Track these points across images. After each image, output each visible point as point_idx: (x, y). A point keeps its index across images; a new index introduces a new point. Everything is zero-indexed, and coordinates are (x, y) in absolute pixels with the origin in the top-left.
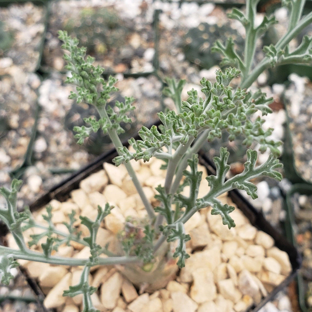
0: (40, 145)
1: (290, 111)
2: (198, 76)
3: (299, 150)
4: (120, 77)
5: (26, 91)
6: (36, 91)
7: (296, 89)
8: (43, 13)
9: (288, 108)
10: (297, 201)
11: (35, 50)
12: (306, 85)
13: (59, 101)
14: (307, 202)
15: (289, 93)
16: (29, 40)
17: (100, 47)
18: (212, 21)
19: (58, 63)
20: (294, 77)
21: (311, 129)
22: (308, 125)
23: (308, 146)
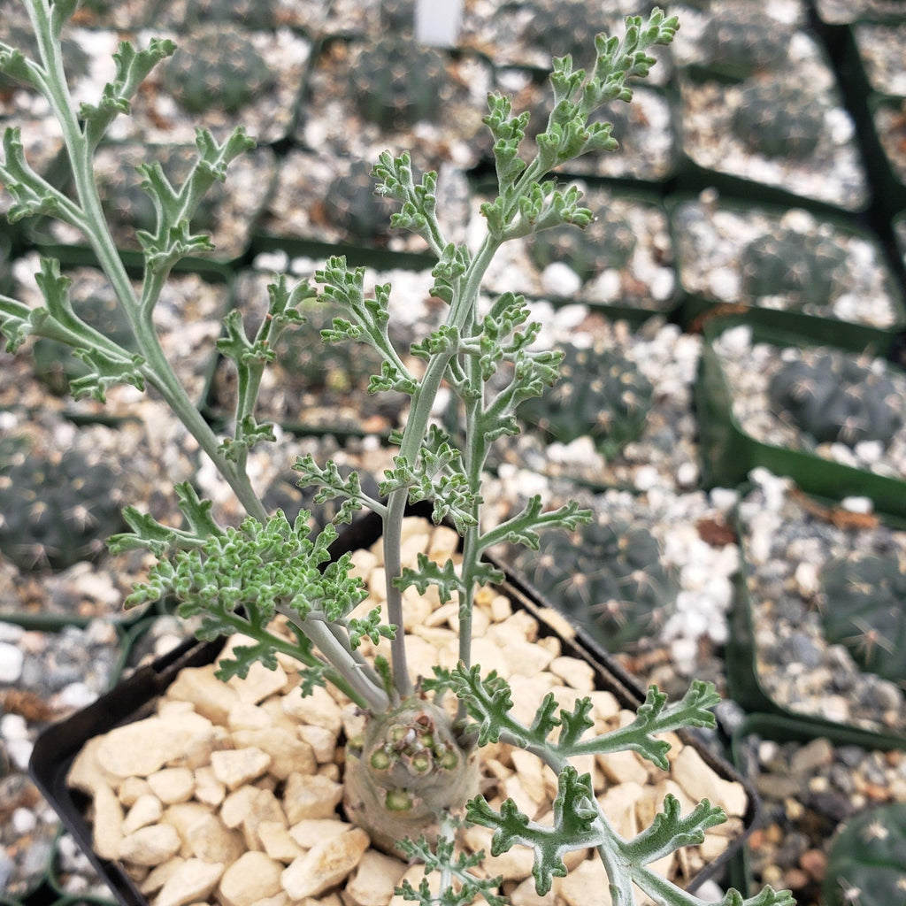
1: (749, 549)
2: (544, 454)
3: (765, 637)
4: (371, 443)
5: (171, 455)
6: (193, 457)
7: (764, 501)
8: (219, 297)
9: (745, 541)
10: (756, 752)
11: (198, 373)
12: (787, 494)
14: (776, 757)
15: (748, 510)
16: (185, 350)
17: (337, 378)
18: (581, 341)
20: (760, 475)
21: (795, 594)
22: (789, 584)
23: (786, 631)
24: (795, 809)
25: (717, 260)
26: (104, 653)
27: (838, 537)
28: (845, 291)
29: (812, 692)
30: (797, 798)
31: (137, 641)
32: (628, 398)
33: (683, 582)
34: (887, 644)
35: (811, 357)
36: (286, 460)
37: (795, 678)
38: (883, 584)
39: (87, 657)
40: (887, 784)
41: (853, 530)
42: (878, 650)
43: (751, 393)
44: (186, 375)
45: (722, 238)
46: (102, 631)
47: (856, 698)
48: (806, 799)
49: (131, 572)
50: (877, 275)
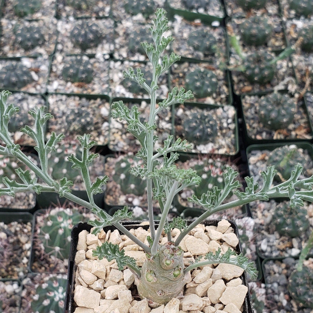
0: (60, 47)
4: (94, 19)
5: (51, 26)
6: (56, 25)
7: (177, 22)
9: (173, 30)
11: (53, 9)
12: (182, 20)
15: (174, 25)
17: (84, 6)
19: (64, 15)
21: (183, 39)
27: (193, 28)
31: (53, 58)
41: (196, 26)
46: (46, 57)
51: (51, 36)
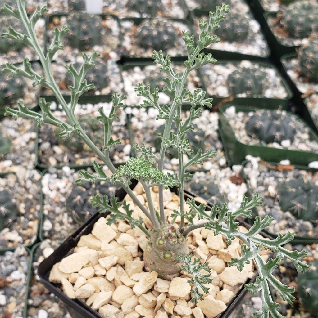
0: (47, 225)
1: (250, 184)
2: (170, 163)
3: (262, 213)
5: (29, 184)
6: (39, 183)
7: (252, 167)
9: (248, 181)
12: (259, 162)
13: (58, 190)
15: (246, 170)
16: (23, 144)
19: (53, 161)
20: (249, 157)
21: (269, 197)
22: (266, 194)
23: (268, 210)
24: (283, 269)
25: (218, 83)
26: (23, 258)
27: (281, 175)
28: (267, 88)
29: (281, 229)
30: (283, 265)
31: (35, 252)
32: (197, 137)
33: (229, 199)
34: (304, 208)
35: (260, 113)
36: (74, 179)
37: (274, 225)
38: (299, 188)
39: (17, 261)
40: (313, 255)
41: (285, 171)
42: (302, 210)
43: (240, 129)
44: (27, 154)
45: (218, 75)
46: (21, 250)
47: (297, 228)
48: (286, 265)
49: (24, 229)
50: (278, 80)
51: (29, 204)
